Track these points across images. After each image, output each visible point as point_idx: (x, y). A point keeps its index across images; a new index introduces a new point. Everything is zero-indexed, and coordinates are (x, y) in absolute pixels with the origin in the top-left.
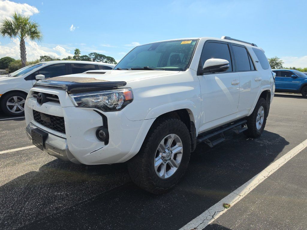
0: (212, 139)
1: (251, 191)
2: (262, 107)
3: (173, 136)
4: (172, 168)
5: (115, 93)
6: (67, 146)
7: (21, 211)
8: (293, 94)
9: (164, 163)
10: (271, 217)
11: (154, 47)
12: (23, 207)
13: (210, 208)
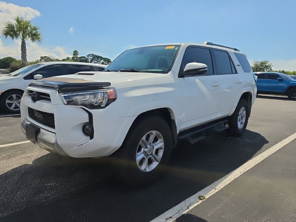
0: (193, 137)
1: (226, 185)
2: (243, 108)
3: (154, 132)
4: (153, 162)
5: (100, 93)
6: (56, 140)
7: (13, 200)
8: (280, 96)
9: (145, 158)
10: (241, 209)
11: (141, 51)
12: (15, 196)
13: (187, 200)
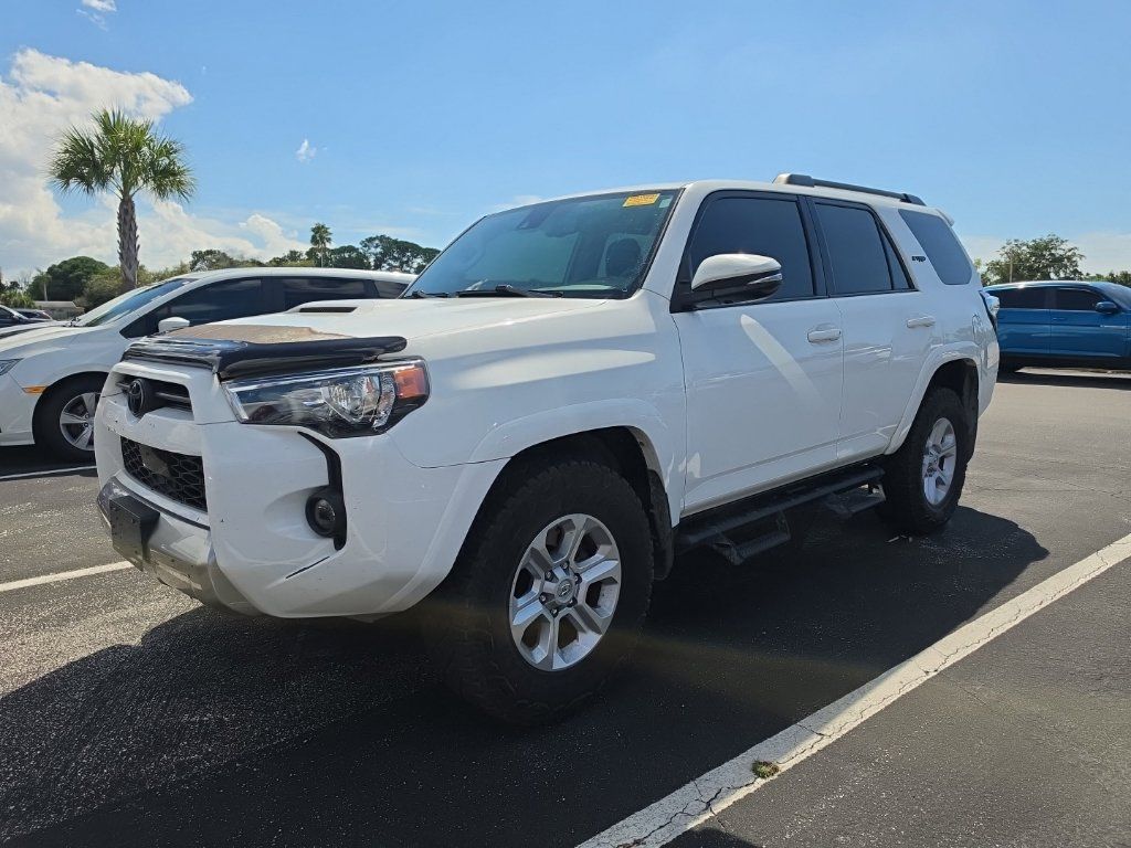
0: (739, 537)
1: (864, 719)
2: (944, 423)
3: (580, 520)
4: (580, 635)
5: (367, 375)
6: (212, 553)
7: (64, 773)
9: (549, 617)
10: (918, 812)
11: (536, 217)
12: (73, 760)
13: (706, 776)
